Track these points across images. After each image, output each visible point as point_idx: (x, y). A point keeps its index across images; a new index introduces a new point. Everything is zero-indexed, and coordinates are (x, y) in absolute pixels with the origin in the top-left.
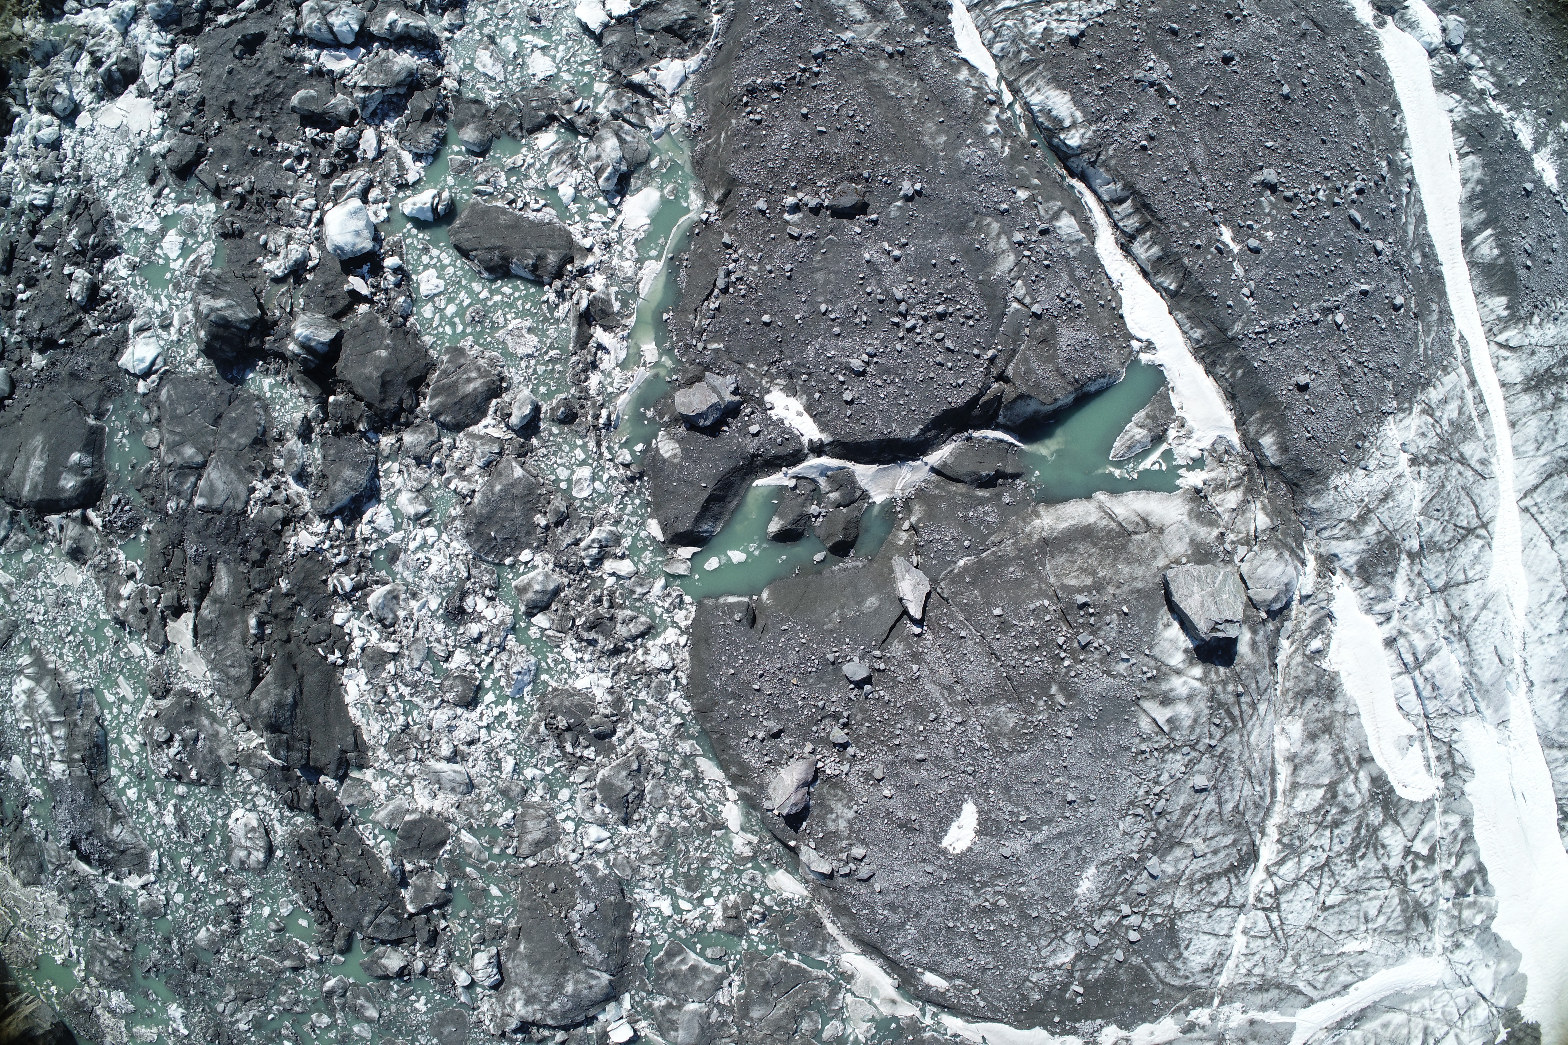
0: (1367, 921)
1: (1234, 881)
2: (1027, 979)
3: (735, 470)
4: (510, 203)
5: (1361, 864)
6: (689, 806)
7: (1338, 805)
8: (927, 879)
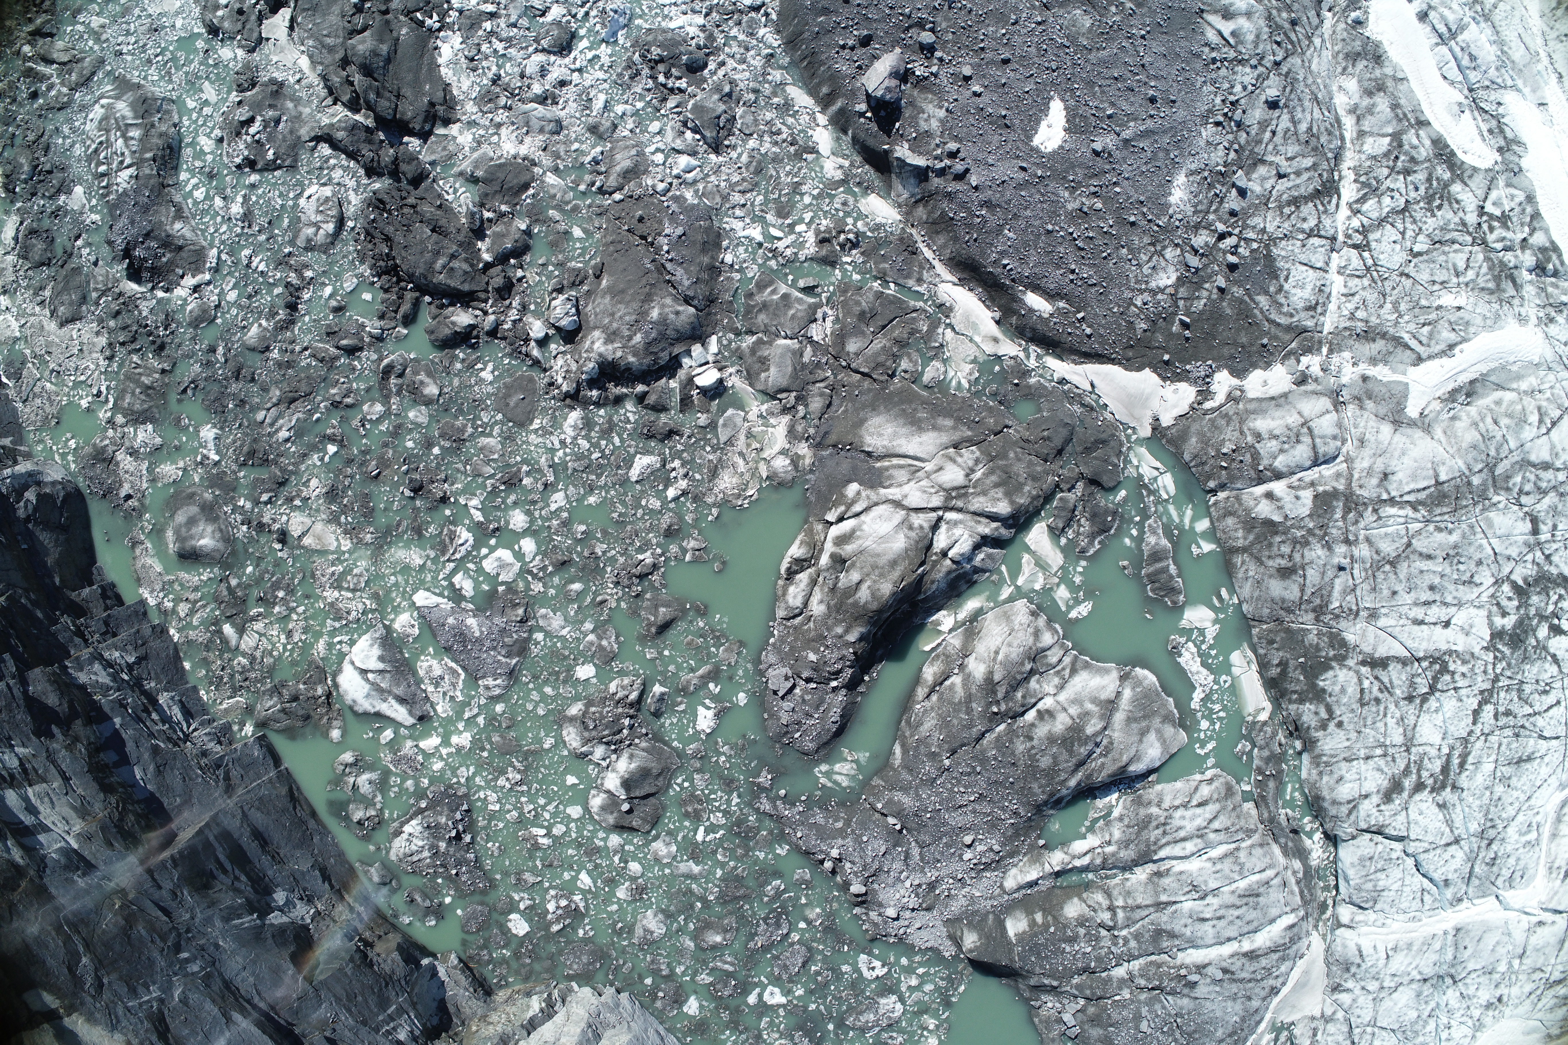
0: (1457, 276)
1: (1320, 207)
2: (1130, 302)
5: (1439, 214)
7: (1406, 154)
8: (1023, 176)
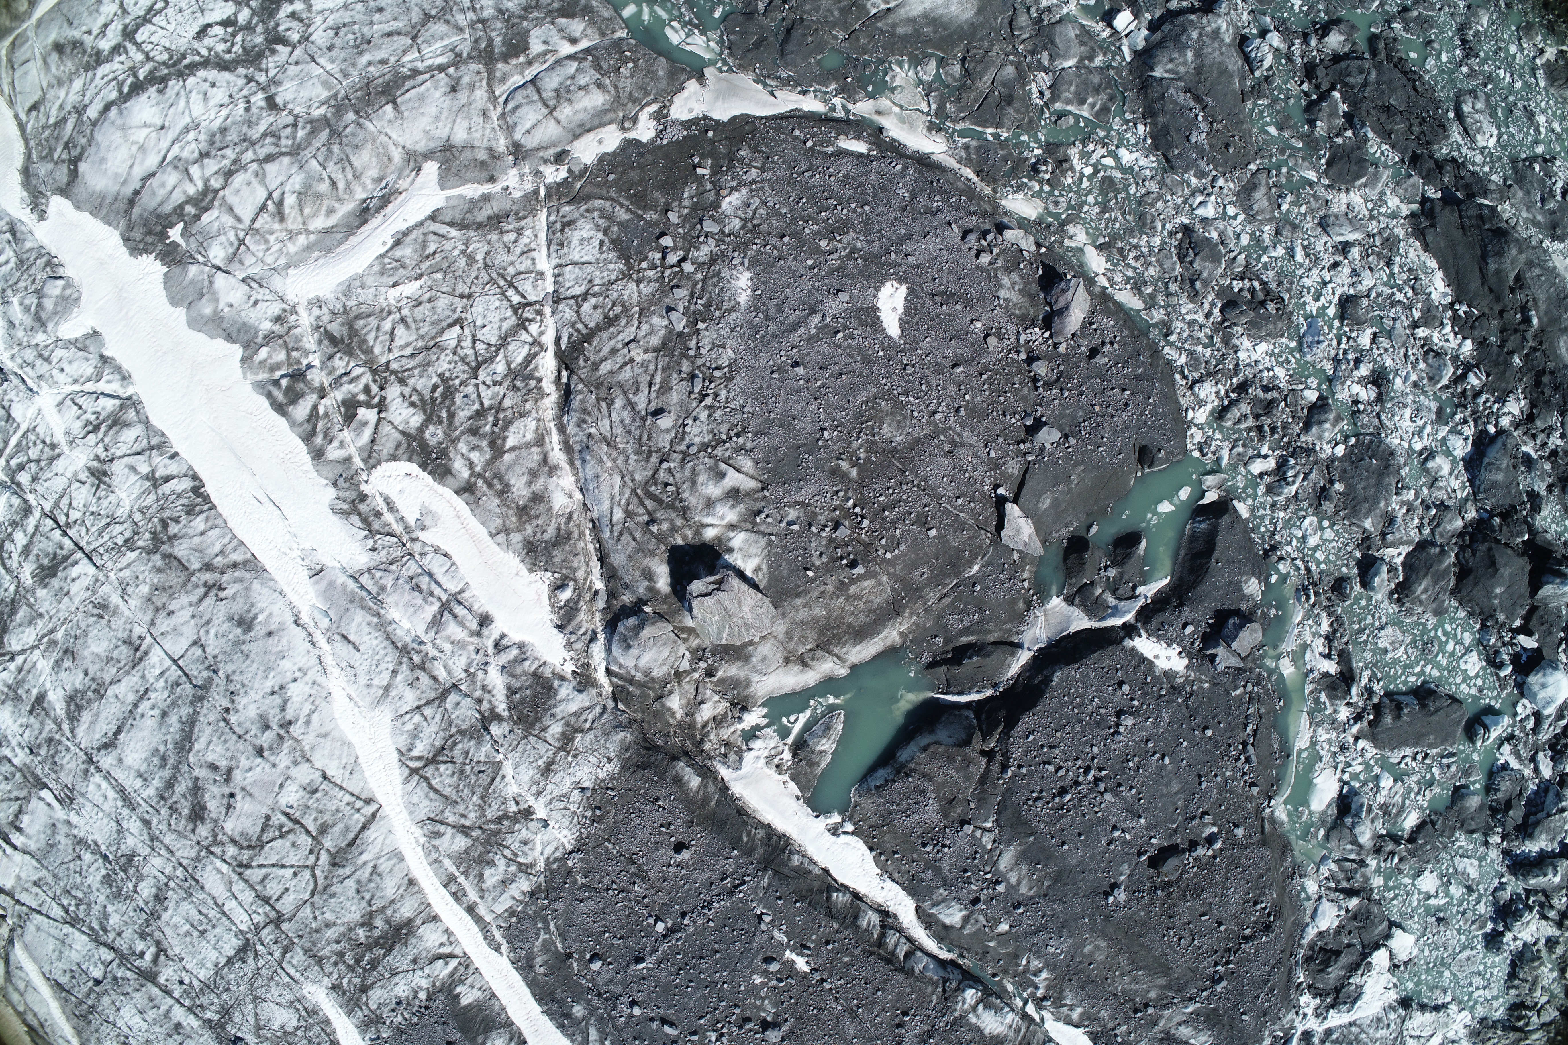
0: (403, 320)
1: (580, 326)
2: (762, 169)
3: (1194, 585)
4: (1427, 755)
5: (435, 379)
6: (1136, 258)
7: (485, 435)
8: (909, 247)
